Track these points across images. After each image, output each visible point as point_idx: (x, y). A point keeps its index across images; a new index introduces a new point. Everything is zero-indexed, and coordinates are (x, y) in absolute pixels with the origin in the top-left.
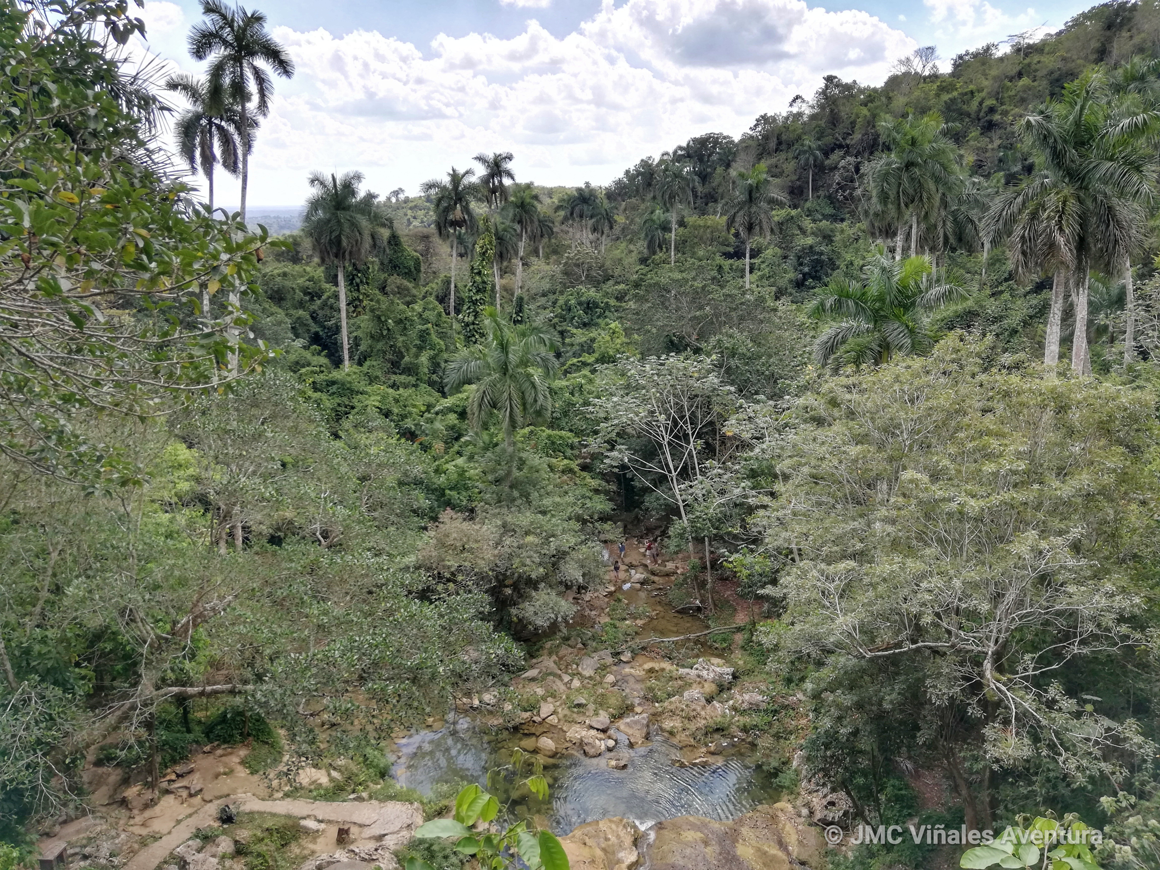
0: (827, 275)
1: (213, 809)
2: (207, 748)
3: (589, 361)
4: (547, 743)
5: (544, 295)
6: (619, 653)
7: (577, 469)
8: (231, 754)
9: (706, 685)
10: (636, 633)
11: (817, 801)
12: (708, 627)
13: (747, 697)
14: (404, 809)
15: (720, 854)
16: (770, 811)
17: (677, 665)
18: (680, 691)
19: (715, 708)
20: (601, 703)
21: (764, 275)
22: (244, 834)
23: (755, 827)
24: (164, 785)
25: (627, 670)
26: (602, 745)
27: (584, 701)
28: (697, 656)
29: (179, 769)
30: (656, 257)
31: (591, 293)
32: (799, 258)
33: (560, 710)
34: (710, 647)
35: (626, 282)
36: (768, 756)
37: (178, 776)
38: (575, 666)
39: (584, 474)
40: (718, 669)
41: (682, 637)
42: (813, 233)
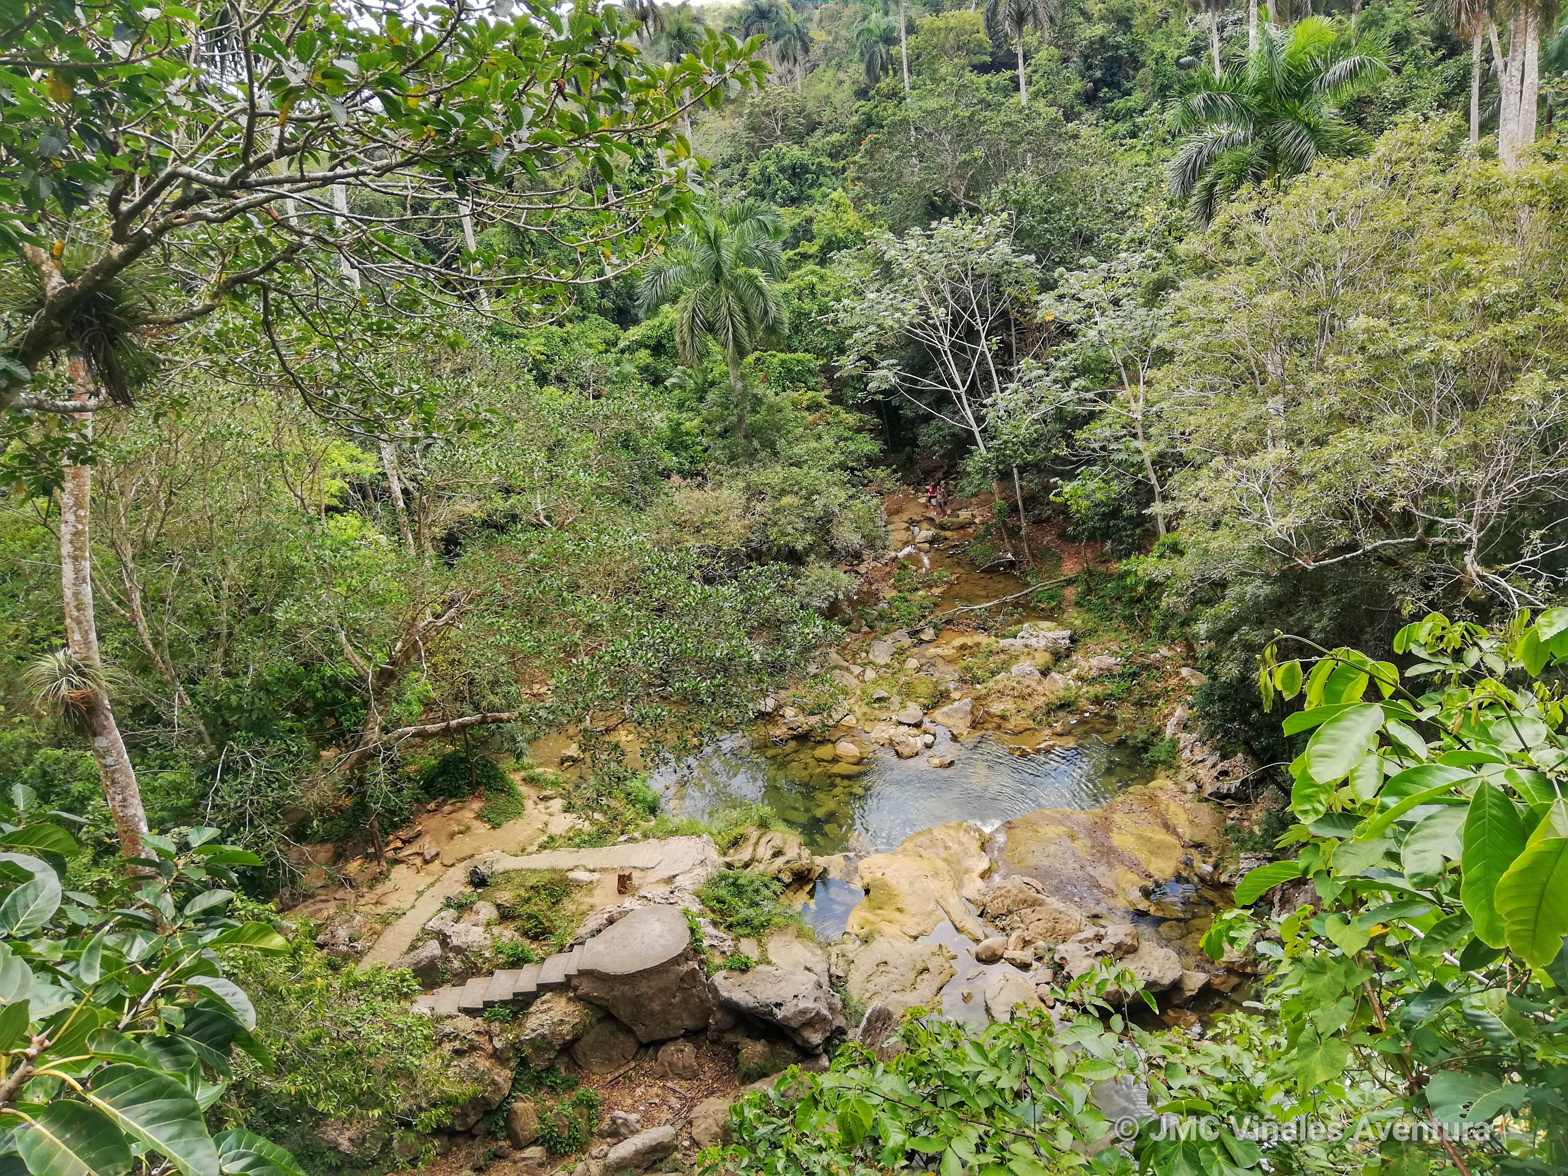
0: (1128, 78)
1: (460, 873)
2: (432, 806)
3: (811, 252)
4: (847, 748)
5: (725, 166)
6: (917, 632)
7: (826, 402)
8: (461, 808)
9: (1038, 655)
10: (935, 605)
11: (1205, 774)
12: (1028, 585)
13: (1094, 662)
14: (691, 843)
15: (1093, 847)
16: (1146, 791)
17: (996, 636)
18: (1005, 666)
19: (1055, 681)
20: (908, 692)
21: (1040, 90)
22: (505, 896)
23: (1131, 811)
24: (390, 854)
25: (932, 651)
26: (919, 742)
27: (886, 695)
28: (1019, 622)
29: (402, 834)
30: (882, 85)
31: (794, 153)
32: (1086, 57)
33: (856, 708)
34: (1034, 609)
35: (840, 129)
36: (1133, 729)
37: (404, 842)
38: (864, 655)
39: (837, 408)
40: (1050, 634)
41: (996, 602)
42: (1102, 18)
